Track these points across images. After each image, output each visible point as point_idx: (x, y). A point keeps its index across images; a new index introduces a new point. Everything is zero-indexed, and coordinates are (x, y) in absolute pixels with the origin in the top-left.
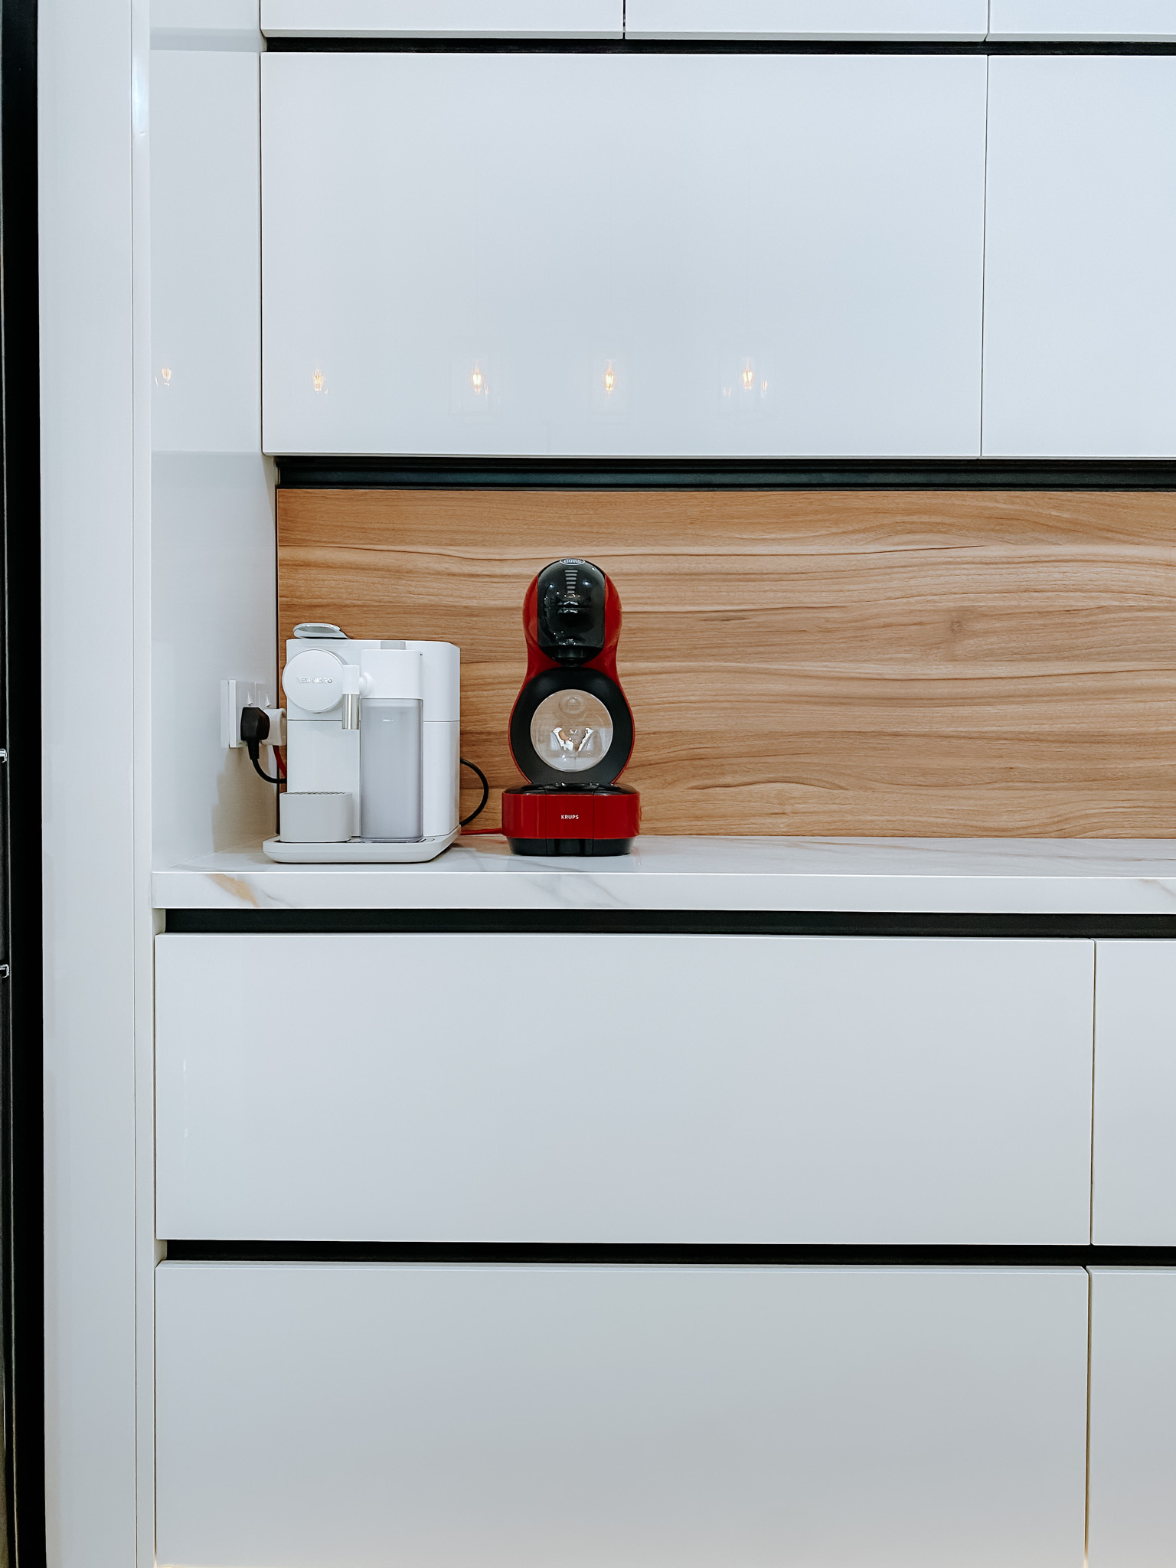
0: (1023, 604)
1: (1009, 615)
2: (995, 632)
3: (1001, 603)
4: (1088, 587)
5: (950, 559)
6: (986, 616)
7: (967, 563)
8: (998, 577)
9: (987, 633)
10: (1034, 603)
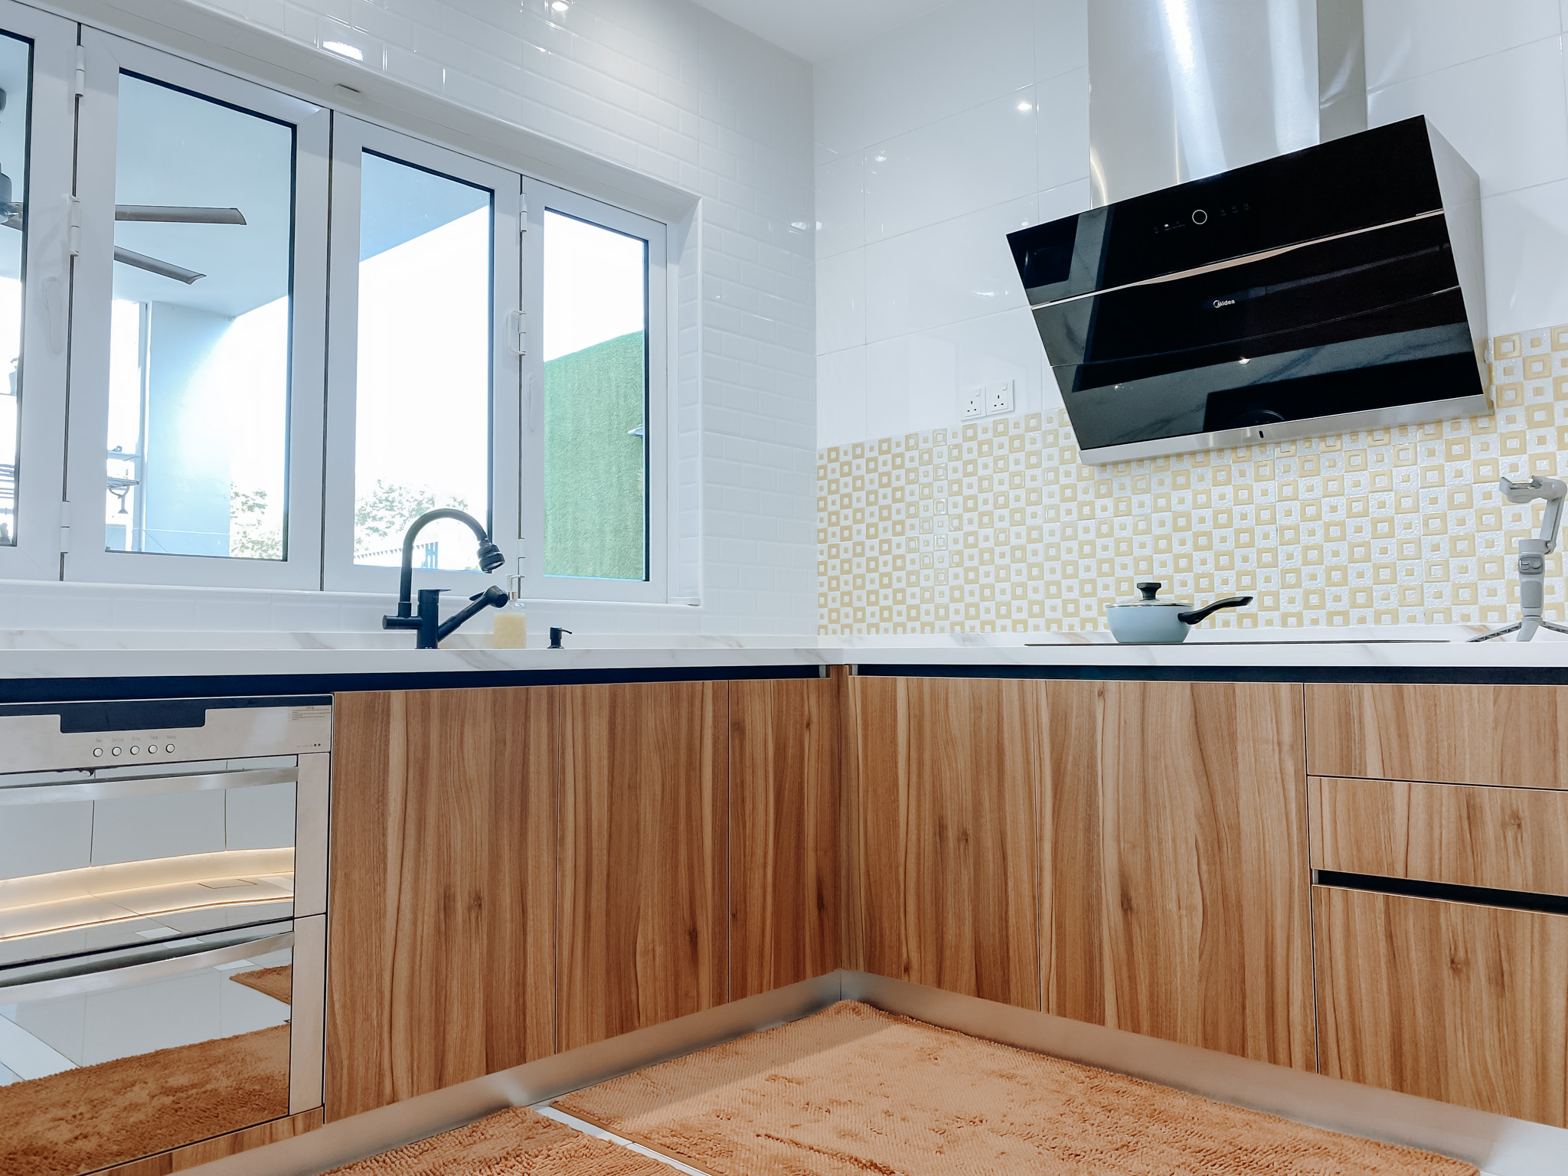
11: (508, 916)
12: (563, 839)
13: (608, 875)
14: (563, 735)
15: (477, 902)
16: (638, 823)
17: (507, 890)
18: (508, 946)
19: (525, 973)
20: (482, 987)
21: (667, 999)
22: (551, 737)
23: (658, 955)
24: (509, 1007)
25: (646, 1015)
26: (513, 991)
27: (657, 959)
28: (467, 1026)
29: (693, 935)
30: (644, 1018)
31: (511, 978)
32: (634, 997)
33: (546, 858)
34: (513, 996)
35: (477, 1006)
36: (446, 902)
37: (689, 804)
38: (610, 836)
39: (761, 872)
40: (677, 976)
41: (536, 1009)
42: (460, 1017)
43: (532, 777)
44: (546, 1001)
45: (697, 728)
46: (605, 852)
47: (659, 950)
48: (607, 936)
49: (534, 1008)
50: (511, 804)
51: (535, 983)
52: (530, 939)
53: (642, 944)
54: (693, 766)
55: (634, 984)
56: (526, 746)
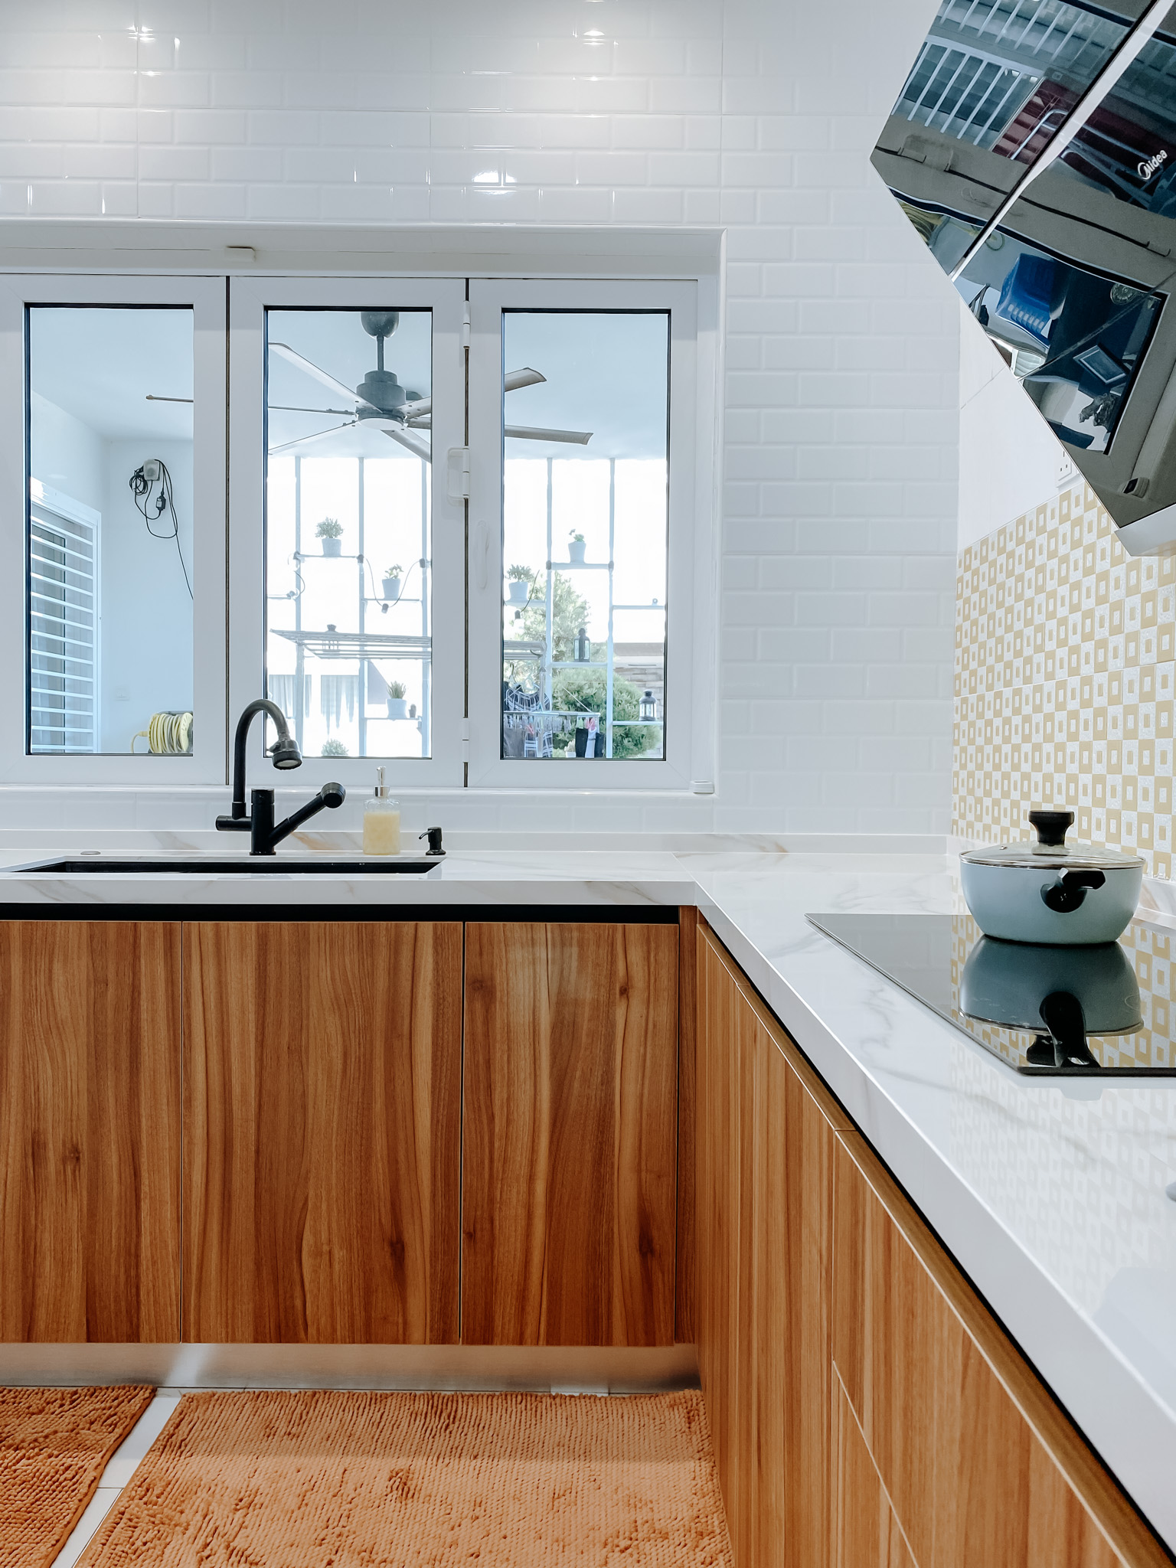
11: (115, 1177)
12: (189, 1100)
13: (258, 1152)
14: (187, 979)
15: (74, 1154)
16: (304, 1094)
17: (114, 1147)
18: (115, 1209)
19: (138, 1245)
20: (81, 1247)
21: (352, 1316)
22: (171, 981)
23: (337, 1260)
24: (117, 1277)
25: (318, 1330)
26: (122, 1261)
27: (337, 1267)
28: (63, 1285)
29: (397, 1248)
30: (315, 1333)
31: (119, 1244)
32: (298, 1303)
33: (165, 1119)
34: (122, 1265)
35: (75, 1266)
36: (35, 1149)
37: (390, 1080)
38: (260, 1106)
39: (524, 1187)
40: (368, 1292)
41: (154, 1286)
42: (53, 1274)
43: (145, 1026)
44: (167, 1281)
45: (406, 985)
46: (253, 1125)
47: (339, 1254)
48: (257, 1224)
49: (151, 1285)
50: (116, 1053)
51: (153, 1257)
52: (145, 1206)
53: (312, 1242)
54: (398, 1033)
55: (298, 1288)
56: (135, 990)
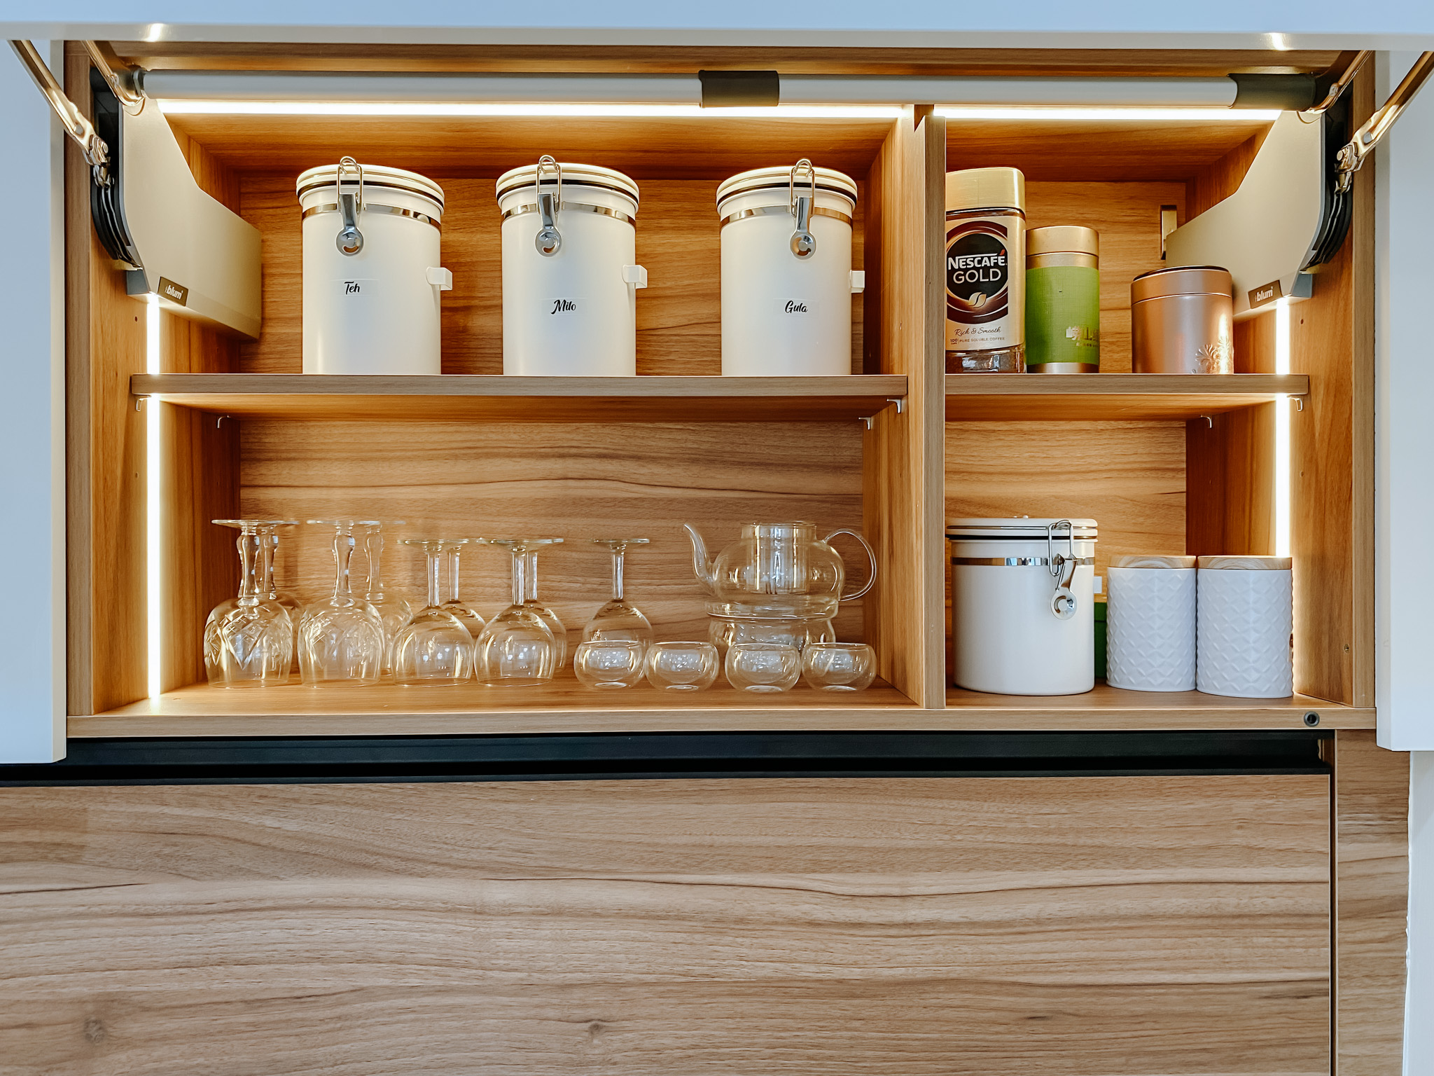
0: (216, 986)
1: (191, 1008)
2: (165, 1039)
3: (175, 986)
4: (334, 954)
5: (81, 909)
6: (147, 1010)
7: (112, 915)
8: (169, 939)
9: (150, 1040)
10: (235, 985)
